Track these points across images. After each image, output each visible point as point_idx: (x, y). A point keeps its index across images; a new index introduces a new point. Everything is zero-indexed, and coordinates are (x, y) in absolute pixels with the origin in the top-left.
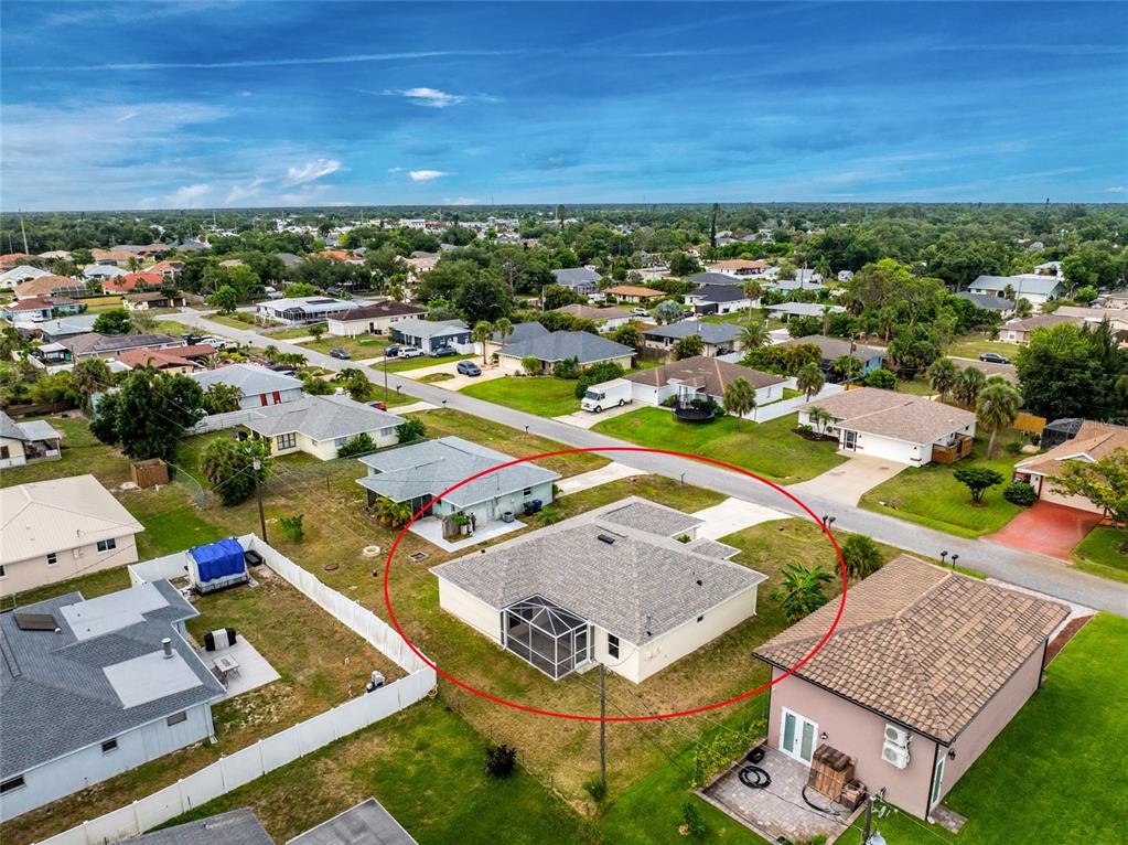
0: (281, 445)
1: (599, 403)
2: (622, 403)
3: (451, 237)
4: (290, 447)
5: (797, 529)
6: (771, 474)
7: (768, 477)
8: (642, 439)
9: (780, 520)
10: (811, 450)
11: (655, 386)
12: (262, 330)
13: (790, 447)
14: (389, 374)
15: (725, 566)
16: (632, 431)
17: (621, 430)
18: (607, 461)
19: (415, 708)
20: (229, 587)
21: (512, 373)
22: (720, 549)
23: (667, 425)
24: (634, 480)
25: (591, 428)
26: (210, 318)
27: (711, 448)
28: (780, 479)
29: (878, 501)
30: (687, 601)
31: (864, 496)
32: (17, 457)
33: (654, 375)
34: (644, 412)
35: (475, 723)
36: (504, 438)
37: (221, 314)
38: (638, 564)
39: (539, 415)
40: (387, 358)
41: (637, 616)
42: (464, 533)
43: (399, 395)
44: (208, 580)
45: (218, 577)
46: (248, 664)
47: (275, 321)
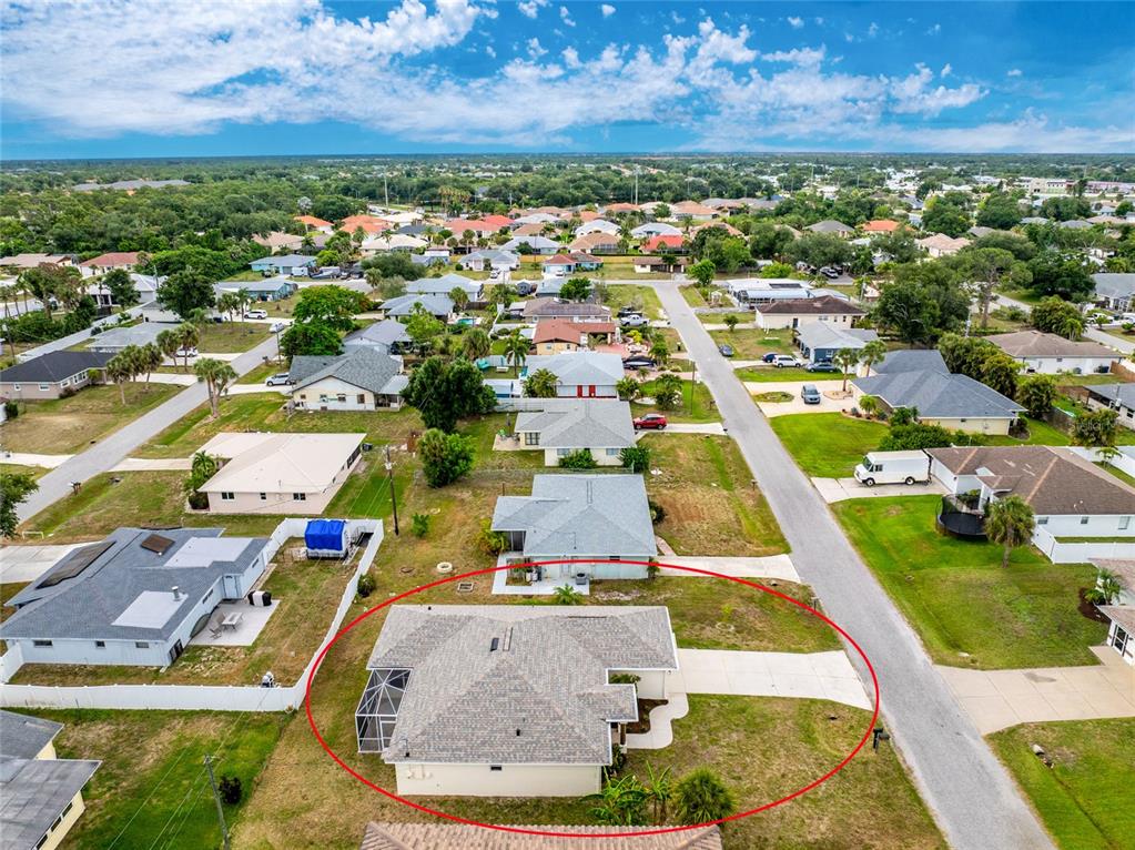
0: (529, 441)
1: (871, 475)
2: (910, 481)
3: (1051, 210)
4: (537, 444)
5: (852, 727)
6: (951, 642)
7: (937, 644)
8: (871, 535)
9: (846, 706)
10: (1060, 628)
11: (954, 472)
12: (706, 309)
13: (1031, 613)
14: (738, 382)
15: (572, 727)
16: (874, 522)
17: (864, 516)
18: (783, 550)
19: (272, 716)
20: (329, 559)
21: (849, 410)
22: (612, 707)
23: (918, 527)
24: (775, 585)
25: (833, 504)
26: (687, 288)
27: (932, 576)
28: (946, 653)
29: (1037, 743)
30: (483, 743)
31: (1022, 725)
32: (370, 404)
33: (966, 457)
34: (922, 501)
35: (278, 751)
36: (729, 487)
37: (697, 286)
38: (477, 683)
39: (806, 470)
40: (761, 363)
41: (418, 733)
42: (528, 579)
43: (709, 411)
44: (313, 548)
45: (320, 548)
46: (251, 625)
47: (728, 300)
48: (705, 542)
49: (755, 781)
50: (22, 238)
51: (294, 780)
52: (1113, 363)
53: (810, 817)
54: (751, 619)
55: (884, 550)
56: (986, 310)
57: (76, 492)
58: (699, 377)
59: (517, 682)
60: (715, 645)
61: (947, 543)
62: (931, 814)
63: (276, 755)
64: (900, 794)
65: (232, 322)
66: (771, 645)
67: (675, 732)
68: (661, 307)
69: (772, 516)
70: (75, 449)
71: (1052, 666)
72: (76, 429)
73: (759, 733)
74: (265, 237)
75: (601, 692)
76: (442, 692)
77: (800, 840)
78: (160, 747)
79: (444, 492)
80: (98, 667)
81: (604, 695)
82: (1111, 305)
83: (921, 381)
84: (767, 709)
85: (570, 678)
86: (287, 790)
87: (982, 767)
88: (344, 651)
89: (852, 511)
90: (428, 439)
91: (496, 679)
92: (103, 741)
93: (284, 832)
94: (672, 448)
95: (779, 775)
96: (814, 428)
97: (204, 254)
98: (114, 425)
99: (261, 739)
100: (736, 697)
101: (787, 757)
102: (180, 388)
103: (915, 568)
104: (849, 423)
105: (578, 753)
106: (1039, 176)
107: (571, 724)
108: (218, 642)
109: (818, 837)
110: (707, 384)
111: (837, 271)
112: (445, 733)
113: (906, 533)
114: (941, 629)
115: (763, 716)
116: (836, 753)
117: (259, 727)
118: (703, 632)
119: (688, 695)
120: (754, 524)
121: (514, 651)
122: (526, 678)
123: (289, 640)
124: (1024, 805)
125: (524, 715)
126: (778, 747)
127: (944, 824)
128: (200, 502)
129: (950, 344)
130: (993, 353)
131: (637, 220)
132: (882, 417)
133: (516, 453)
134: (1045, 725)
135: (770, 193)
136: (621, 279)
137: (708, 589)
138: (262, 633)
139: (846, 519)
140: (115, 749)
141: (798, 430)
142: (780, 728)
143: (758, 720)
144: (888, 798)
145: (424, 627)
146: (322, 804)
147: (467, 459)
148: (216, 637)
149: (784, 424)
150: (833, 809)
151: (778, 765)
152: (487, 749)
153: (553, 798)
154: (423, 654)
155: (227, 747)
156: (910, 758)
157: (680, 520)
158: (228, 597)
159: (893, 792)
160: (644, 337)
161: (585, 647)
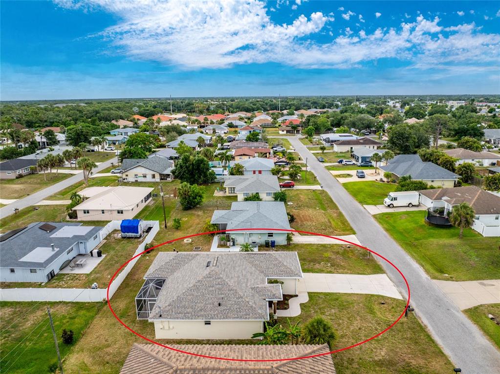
0: (230, 192)
1: (392, 202)
2: (410, 205)
4: (234, 193)
5: (393, 307)
6: (439, 270)
7: (432, 271)
8: (394, 227)
9: (389, 298)
10: (493, 263)
11: (431, 199)
12: (311, 146)
13: (477, 257)
14: (327, 171)
15: (248, 302)
16: (395, 222)
17: (390, 220)
18: (352, 233)
19: (95, 304)
20: (132, 238)
21: (379, 179)
22: (269, 293)
23: (416, 223)
24: (349, 247)
25: (374, 215)
26: (302, 139)
27: (425, 243)
28: (437, 274)
29: (491, 313)
30: (201, 310)
31: (481, 306)
32: (157, 179)
33: (437, 193)
34: (417, 213)
35: (96, 319)
36: (325, 209)
37: (307, 138)
38: (199, 281)
39: (361, 202)
40: (337, 164)
41: (167, 305)
42: (228, 245)
43: (315, 181)
44: (124, 233)
45: (128, 233)
46: (90, 265)
47: (321, 143)
48: (314, 230)
49: (345, 331)
50: (11, 122)
51: (102, 332)
52: (498, 161)
53: (375, 348)
54: (338, 261)
55: (401, 233)
56: (437, 144)
57: (16, 213)
58: (309, 169)
59: (220, 280)
60: (321, 271)
61: (431, 229)
62: (439, 346)
63: (95, 321)
64: (422, 337)
65: (99, 152)
66: (349, 272)
67: (302, 309)
68: (291, 145)
69: (346, 220)
70: (20, 197)
71: (492, 279)
72: (21, 190)
73: (345, 309)
74: (117, 121)
75: (264, 286)
76: (180, 286)
77: (371, 359)
78: (35, 318)
79: (190, 212)
80: (11, 283)
81: (265, 287)
82: (492, 142)
83: (412, 165)
84: (349, 299)
85: (247, 280)
86: (98, 337)
87: (463, 325)
88: (135, 275)
89: (384, 218)
90: (182, 187)
91: (209, 279)
92: (7, 316)
93: (94, 358)
94: (298, 194)
95: (357, 329)
96: (363, 186)
97: (89, 127)
98: (40, 188)
99: (88, 314)
100: (333, 294)
101: (361, 320)
102: (72, 175)
103: (417, 239)
104: (379, 184)
105: (251, 314)
106: (453, 100)
107: (247, 300)
108: (73, 272)
109: (381, 358)
110: (313, 171)
111: (368, 132)
112: (181, 305)
113: (410, 226)
114: (433, 264)
115: (348, 302)
116: (386, 319)
117: (87, 309)
118: (315, 266)
119: (308, 293)
120: (338, 224)
121: (218, 267)
122: (224, 278)
123: (108, 271)
124: (489, 343)
125: (223, 296)
126: (356, 316)
127: (447, 352)
128: (73, 215)
129: (423, 153)
130: (443, 156)
131: (280, 116)
132: (394, 182)
133: (224, 197)
134: (493, 305)
135: (337, 106)
136: (273, 136)
137: (316, 249)
138: (96, 268)
139: (381, 221)
140: (12, 319)
141: (356, 187)
142: (356, 307)
143: (345, 304)
144: (416, 339)
145: (174, 259)
146: (115, 344)
147: (201, 196)
148: (72, 270)
149: (349, 185)
150: (387, 344)
151: (357, 324)
152: (202, 313)
153: (238, 340)
154: (173, 271)
155: (70, 318)
156: (425, 321)
157: (302, 221)
158: (81, 253)
159: (418, 336)
160: (283, 155)
161: (255, 267)
